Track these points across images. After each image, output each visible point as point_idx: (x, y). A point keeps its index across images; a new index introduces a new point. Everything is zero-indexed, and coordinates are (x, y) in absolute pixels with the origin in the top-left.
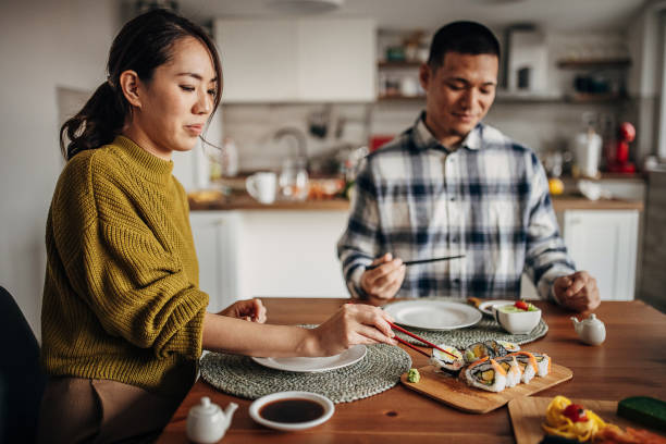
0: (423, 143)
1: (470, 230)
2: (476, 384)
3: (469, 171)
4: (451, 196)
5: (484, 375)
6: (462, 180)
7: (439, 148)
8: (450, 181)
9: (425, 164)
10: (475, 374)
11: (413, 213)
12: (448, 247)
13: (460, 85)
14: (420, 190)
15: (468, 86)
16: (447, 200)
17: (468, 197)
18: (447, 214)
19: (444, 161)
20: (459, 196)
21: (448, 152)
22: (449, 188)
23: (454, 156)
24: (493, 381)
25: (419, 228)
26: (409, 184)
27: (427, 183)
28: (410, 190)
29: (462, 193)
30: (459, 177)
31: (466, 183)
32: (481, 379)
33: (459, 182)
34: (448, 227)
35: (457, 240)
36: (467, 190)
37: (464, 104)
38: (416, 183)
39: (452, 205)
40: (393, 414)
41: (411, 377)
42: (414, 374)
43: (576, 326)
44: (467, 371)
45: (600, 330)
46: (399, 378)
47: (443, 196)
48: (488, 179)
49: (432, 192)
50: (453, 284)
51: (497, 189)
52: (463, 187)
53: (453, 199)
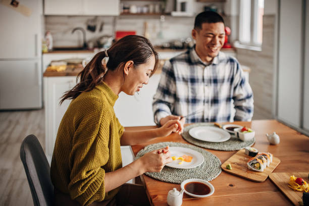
0: (195, 60)
1: (213, 98)
2: (253, 169)
3: (213, 73)
4: (206, 84)
5: (256, 165)
6: (210, 77)
9: (196, 69)
10: (252, 165)
11: (190, 90)
12: (204, 105)
13: (211, 35)
14: (193, 81)
15: (214, 36)
16: (204, 85)
17: (213, 84)
18: (204, 91)
19: (204, 69)
20: (209, 84)
21: (205, 66)
22: (205, 81)
24: (260, 168)
25: (192, 97)
26: (189, 77)
27: (196, 78)
28: (189, 80)
31: (212, 79)
32: (254, 167)
34: (204, 97)
35: (208, 102)
36: (212, 81)
38: (192, 77)
39: (206, 88)
40: (231, 185)
41: (228, 167)
42: (229, 166)
43: (268, 137)
44: (248, 164)
45: (278, 139)
46: (220, 167)
47: (203, 84)
48: (220, 77)
49: (198, 82)
50: (206, 121)
51: (223, 81)
52: (210, 80)
53: (206, 85)
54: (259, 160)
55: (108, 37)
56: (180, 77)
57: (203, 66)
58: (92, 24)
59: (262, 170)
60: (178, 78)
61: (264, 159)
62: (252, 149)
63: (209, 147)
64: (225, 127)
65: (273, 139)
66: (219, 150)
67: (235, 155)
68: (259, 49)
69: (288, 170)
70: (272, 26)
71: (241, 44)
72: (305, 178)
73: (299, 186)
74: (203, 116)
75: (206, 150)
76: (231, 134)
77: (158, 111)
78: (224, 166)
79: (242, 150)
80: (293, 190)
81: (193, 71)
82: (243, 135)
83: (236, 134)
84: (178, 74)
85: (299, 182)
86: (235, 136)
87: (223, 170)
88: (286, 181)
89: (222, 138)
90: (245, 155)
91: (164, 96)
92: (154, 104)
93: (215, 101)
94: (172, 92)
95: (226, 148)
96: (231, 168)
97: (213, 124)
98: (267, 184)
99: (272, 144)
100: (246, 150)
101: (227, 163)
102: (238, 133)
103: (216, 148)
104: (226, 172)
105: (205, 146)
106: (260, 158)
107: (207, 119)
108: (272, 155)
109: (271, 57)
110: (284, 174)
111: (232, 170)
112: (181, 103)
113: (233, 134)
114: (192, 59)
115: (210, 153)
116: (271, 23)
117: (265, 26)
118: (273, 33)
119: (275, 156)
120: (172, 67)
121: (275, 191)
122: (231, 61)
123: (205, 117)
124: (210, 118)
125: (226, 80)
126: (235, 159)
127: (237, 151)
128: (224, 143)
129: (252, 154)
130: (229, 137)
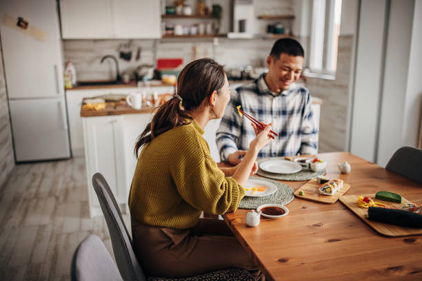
0: (263, 91)
2: (324, 193)
3: (282, 105)
4: (274, 116)
5: (327, 190)
7: (271, 94)
8: (274, 109)
10: (323, 190)
13: (287, 69)
14: (261, 112)
15: (291, 70)
16: (272, 117)
17: (281, 116)
19: (272, 100)
20: (278, 116)
21: (274, 96)
22: (273, 113)
23: (277, 98)
24: (331, 192)
26: (257, 108)
27: (264, 109)
28: (257, 112)
29: (279, 114)
30: (278, 107)
31: (281, 110)
33: (278, 110)
36: (281, 113)
37: (287, 77)
38: (260, 109)
39: (274, 120)
40: (303, 208)
41: (301, 194)
42: (301, 192)
43: (339, 167)
44: (320, 189)
45: (349, 168)
46: (293, 194)
47: (270, 116)
48: (289, 108)
49: (266, 114)
50: (273, 155)
51: (292, 112)
52: (279, 112)
53: (275, 118)
54: (330, 186)
55: (148, 66)
56: (248, 107)
57: (271, 97)
58: (126, 50)
59: (333, 194)
60: (246, 108)
61: (335, 184)
62: (324, 178)
63: (281, 178)
64: (296, 160)
65: (344, 168)
66: (290, 181)
67: (307, 184)
68: (332, 78)
69: (358, 193)
70: (349, 49)
71: (311, 72)
72: (372, 198)
73: (366, 204)
74: (271, 150)
75: (278, 182)
76: (303, 166)
77: (225, 147)
78: (297, 193)
79: (314, 179)
80: (360, 207)
81: (260, 102)
82: (315, 166)
83: (308, 165)
84: (245, 105)
85: (366, 200)
86: (307, 168)
87: (296, 197)
88: (355, 201)
89: (293, 170)
90: (317, 183)
91: (231, 129)
92: (218, 140)
93: (283, 133)
94: (239, 124)
95: (298, 178)
96: (303, 194)
97: (283, 158)
98: (338, 205)
99: (343, 173)
100: (318, 178)
101: (299, 190)
102: (309, 164)
103: (288, 179)
104: (298, 198)
105: (277, 177)
106: (332, 184)
107: (275, 153)
108: (342, 182)
109: (346, 87)
110: (353, 196)
111: (304, 196)
112: (247, 135)
113: (305, 166)
114: (261, 89)
115: (282, 183)
116: (348, 45)
117: (340, 49)
118: (349, 58)
119: (345, 182)
120: (239, 97)
121: (344, 209)
122: (303, 91)
123: (273, 152)
124: (277, 152)
125: (295, 112)
126: (306, 187)
127: (308, 180)
128: (295, 174)
129: (323, 182)
130: (300, 168)
